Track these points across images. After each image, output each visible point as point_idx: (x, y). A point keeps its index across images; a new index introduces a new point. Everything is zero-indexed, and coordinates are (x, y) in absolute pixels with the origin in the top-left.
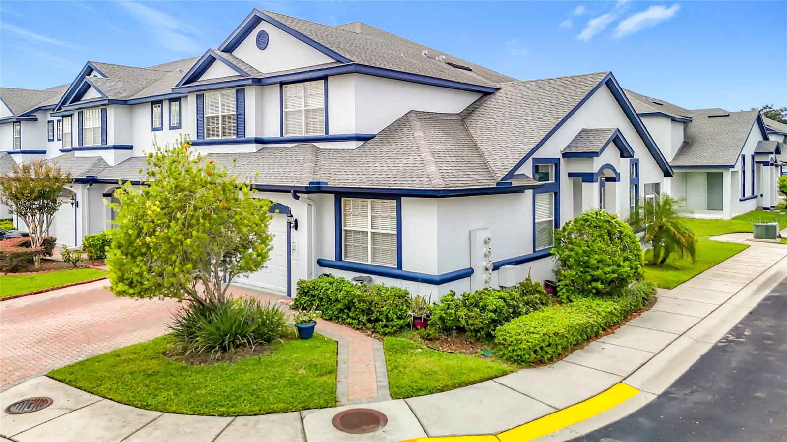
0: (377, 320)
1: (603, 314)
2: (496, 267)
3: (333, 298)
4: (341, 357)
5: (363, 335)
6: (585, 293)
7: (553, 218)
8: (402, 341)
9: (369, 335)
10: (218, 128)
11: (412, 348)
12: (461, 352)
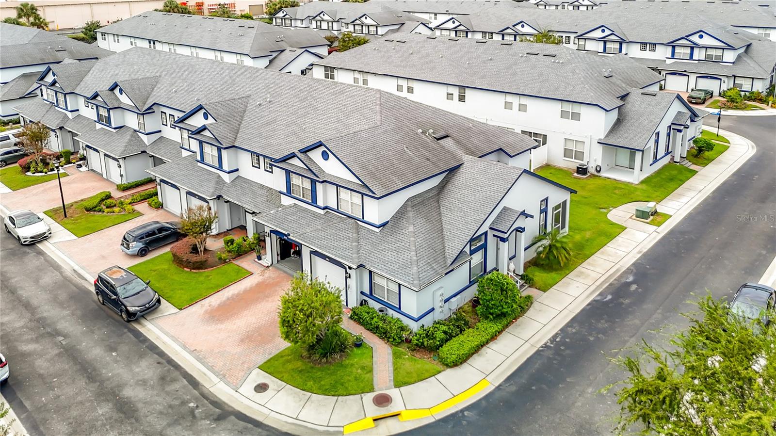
0: (389, 338)
1: (491, 334)
2: (446, 301)
3: (369, 323)
4: (374, 359)
5: (383, 342)
6: (487, 318)
7: (483, 260)
8: (400, 351)
9: (386, 343)
10: (300, 192)
11: (404, 355)
12: (424, 358)
